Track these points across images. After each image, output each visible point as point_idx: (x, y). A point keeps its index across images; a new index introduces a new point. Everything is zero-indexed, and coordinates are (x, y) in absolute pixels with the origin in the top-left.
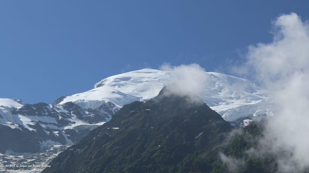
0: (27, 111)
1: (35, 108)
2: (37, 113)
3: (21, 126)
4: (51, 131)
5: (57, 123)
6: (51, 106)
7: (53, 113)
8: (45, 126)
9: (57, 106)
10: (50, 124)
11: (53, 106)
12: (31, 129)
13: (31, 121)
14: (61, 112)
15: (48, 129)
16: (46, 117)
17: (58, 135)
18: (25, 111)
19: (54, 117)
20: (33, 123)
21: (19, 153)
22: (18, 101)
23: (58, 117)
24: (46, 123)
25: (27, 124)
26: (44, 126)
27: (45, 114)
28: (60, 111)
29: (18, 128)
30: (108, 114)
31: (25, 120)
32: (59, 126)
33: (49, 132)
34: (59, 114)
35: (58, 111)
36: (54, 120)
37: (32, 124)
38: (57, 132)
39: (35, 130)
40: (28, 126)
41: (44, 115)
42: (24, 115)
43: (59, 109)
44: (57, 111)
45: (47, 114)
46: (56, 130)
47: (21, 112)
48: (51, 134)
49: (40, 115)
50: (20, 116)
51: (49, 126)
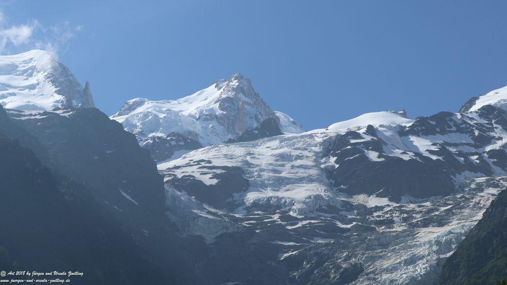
0: (423, 128)
1: (433, 123)
2: (439, 130)
3: (418, 154)
4: (466, 155)
5: (473, 142)
6: (459, 116)
7: (464, 126)
8: (455, 150)
9: (468, 115)
10: (462, 144)
11: (462, 115)
12: (434, 158)
13: (432, 144)
14: (476, 124)
15: (460, 154)
16: (453, 134)
17: (478, 161)
18: (420, 128)
19: (466, 134)
20: (435, 147)
21: (422, 198)
22: (400, 114)
23: (472, 132)
24: (455, 145)
25: (427, 150)
26: (453, 150)
27: (451, 129)
28: (475, 122)
29: (414, 158)
31: (423, 144)
32: (476, 147)
33: (462, 159)
34: (475, 127)
35: (472, 123)
36: (466, 139)
37: (434, 148)
38: (476, 157)
39: (441, 158)
40: (429, 152)
41: (450, 132)
42: (419, 136)
43: (472, 119)
44: (469, 122)
45: (454, 129)
46: (473, 154)
47: (413, 131)
48: (467, 160)
49: (443, 132)
50: (413, 138)
51: (461, 148)
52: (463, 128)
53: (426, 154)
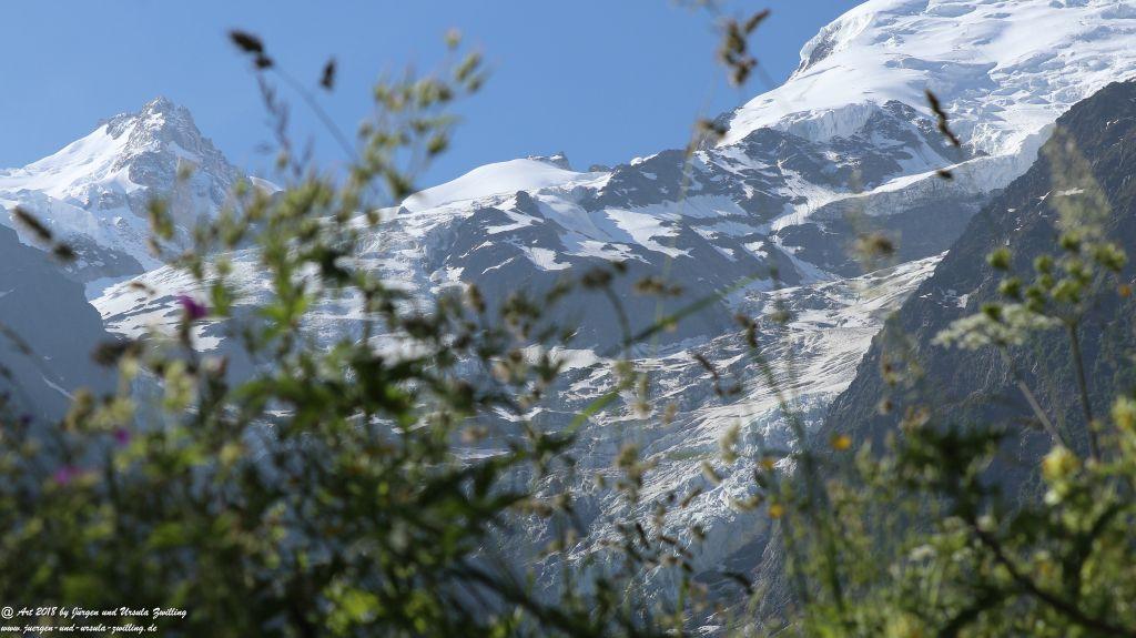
0: (633, 189)
1: (651, 176)
2: (666, 192)
3: (636, 248)
4: (737, 243)
5: (743, 212)
6: (704, 158)
7: (718, 178)
8: (709, 233)
9: (722, 153)
10: (722, 219)
11: (710, 154)
12: (673, 253)
13: (661, 224)
14: (744, 172)
15: (724, 241)
16: (697, 198)
17: (764, 254)
18: (626, 191)
19: (727, 195)
20: (668, 229)
21: (665, 345)
22: (555, 161)
23: (739, 191)
24: (708, 222)
25: (653, 238)
26: (706, 233)
27: (693, 188)
28: (741, 167)
29: (632, 256)
30: (902, 146)
31: (640, 226)
32: (753, 222)
33: (729, 252)
34: (742, 178)
35: (734, 171)
36: (724, 207)
37: (665, 232)
38: (757, 245)
39: (685, 253)
40: (658, 242)
41: (691, 193)
42: (627, 208)
43: (732, 162)
44: (727, 167)
45: (698, 186)
46: (752, 239)
47: (612, 197)
48: (740, 252)
49: (674, 195)
50: (614, 214)
51: (720, 227)
52: (717, 183)
53: (654, 246)
